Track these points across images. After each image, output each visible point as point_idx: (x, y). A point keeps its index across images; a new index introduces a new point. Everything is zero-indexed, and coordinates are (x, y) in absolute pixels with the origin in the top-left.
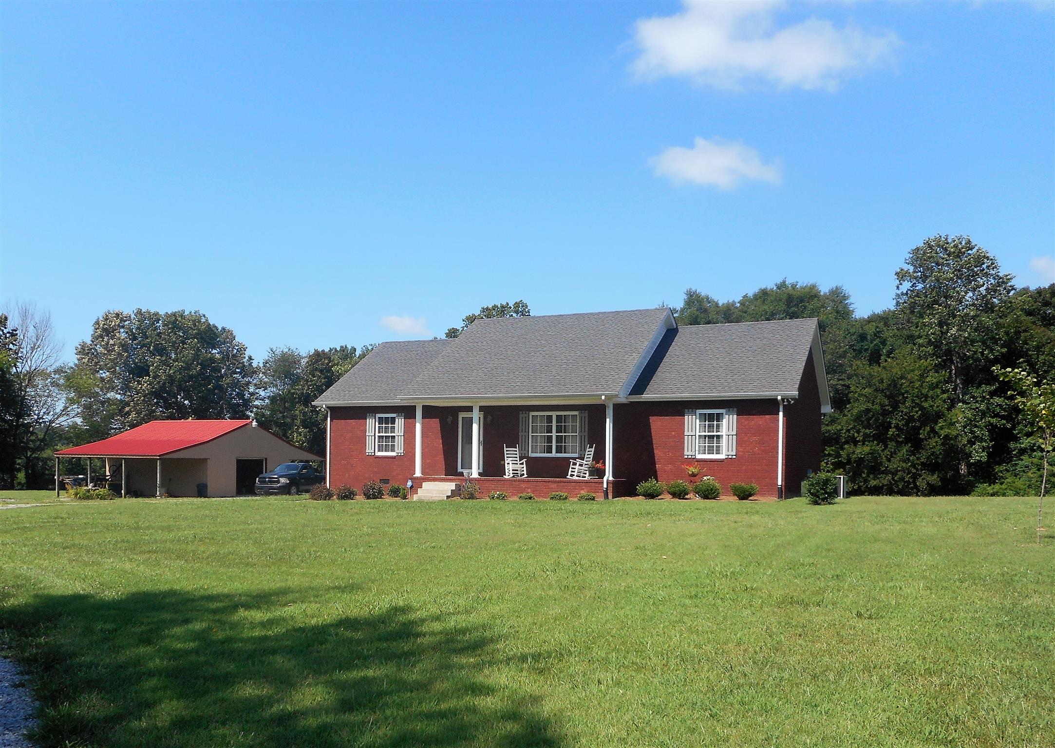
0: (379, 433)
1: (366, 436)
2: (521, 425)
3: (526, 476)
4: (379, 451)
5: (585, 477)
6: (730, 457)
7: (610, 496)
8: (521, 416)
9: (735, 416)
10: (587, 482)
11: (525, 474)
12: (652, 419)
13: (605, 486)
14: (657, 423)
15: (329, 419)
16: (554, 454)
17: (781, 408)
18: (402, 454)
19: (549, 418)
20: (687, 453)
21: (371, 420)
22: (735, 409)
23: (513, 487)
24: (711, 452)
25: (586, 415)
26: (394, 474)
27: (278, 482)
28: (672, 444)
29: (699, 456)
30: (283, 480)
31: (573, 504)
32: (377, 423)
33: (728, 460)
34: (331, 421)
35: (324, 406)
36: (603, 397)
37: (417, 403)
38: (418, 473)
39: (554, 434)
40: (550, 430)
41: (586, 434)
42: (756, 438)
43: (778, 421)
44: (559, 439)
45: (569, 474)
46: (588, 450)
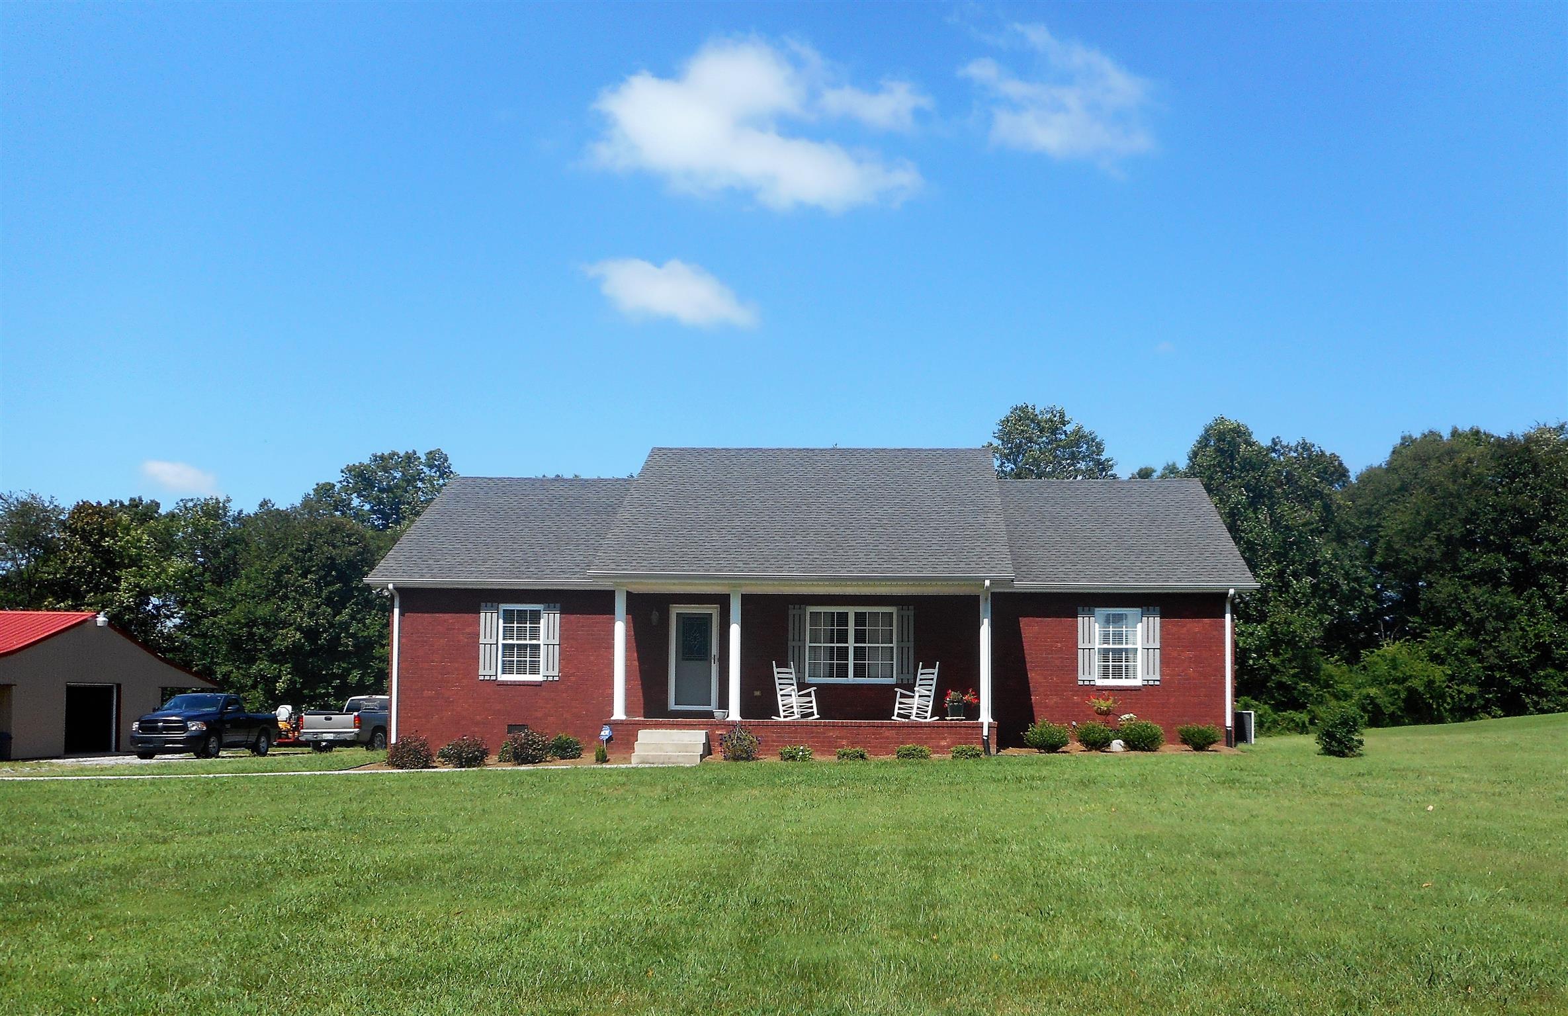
0: (504, 639)
1: (477, 644)
2: (791, 628)
3: (816, 716)
4: (504, 672)
5: (926, 718)
6: (1151, 683)
7: (993, 750)
8: (791, 612)
9: (1158, 619)
10: (929, 726)
11: (816, 713)
12: (1023, 621)
13: (985, 732)
14: (1031, 628)
15: (396, 611)
16: (851, 679)
17: (1228, 608)
18: (557, 678)
19: (843, 618)
20: (1082, 677)
21: (489, 615)
22: (1158, 608)
23: (813, 737)
24: (1118, 674)
25: (911, 613)
26: (539, 714)
27: (185, 729)
28: (1057, 662)
29: (1100, 682)
30: (194, 727)
31: (882, 764)
32: (501, 621)
33: (1146, 689)
34: (401, 614)
35: (391, 586)
36: (987, 583)
37: (617, 584)
38: (619, 713)
39: (851, 644)
40: (843, 637)
41: (911, 644)
42: (1191, 654)
43: (1224, 627)
44: (859, 653)
45: (896, 714)
46: (920, 671)
